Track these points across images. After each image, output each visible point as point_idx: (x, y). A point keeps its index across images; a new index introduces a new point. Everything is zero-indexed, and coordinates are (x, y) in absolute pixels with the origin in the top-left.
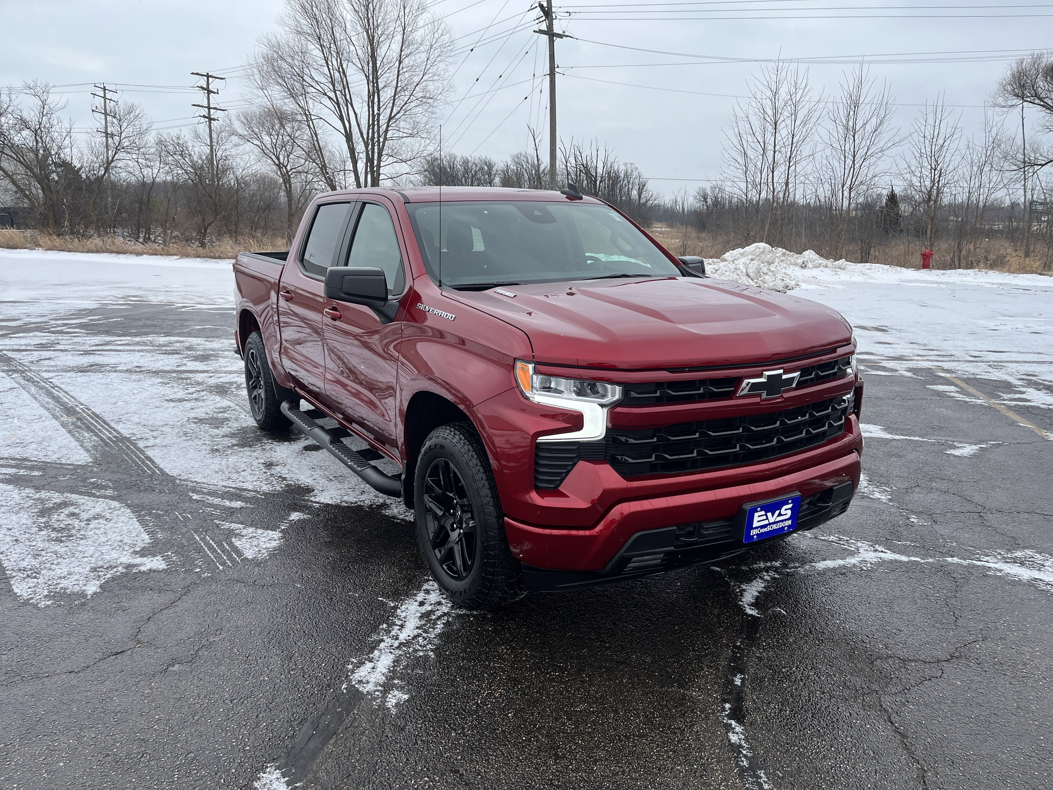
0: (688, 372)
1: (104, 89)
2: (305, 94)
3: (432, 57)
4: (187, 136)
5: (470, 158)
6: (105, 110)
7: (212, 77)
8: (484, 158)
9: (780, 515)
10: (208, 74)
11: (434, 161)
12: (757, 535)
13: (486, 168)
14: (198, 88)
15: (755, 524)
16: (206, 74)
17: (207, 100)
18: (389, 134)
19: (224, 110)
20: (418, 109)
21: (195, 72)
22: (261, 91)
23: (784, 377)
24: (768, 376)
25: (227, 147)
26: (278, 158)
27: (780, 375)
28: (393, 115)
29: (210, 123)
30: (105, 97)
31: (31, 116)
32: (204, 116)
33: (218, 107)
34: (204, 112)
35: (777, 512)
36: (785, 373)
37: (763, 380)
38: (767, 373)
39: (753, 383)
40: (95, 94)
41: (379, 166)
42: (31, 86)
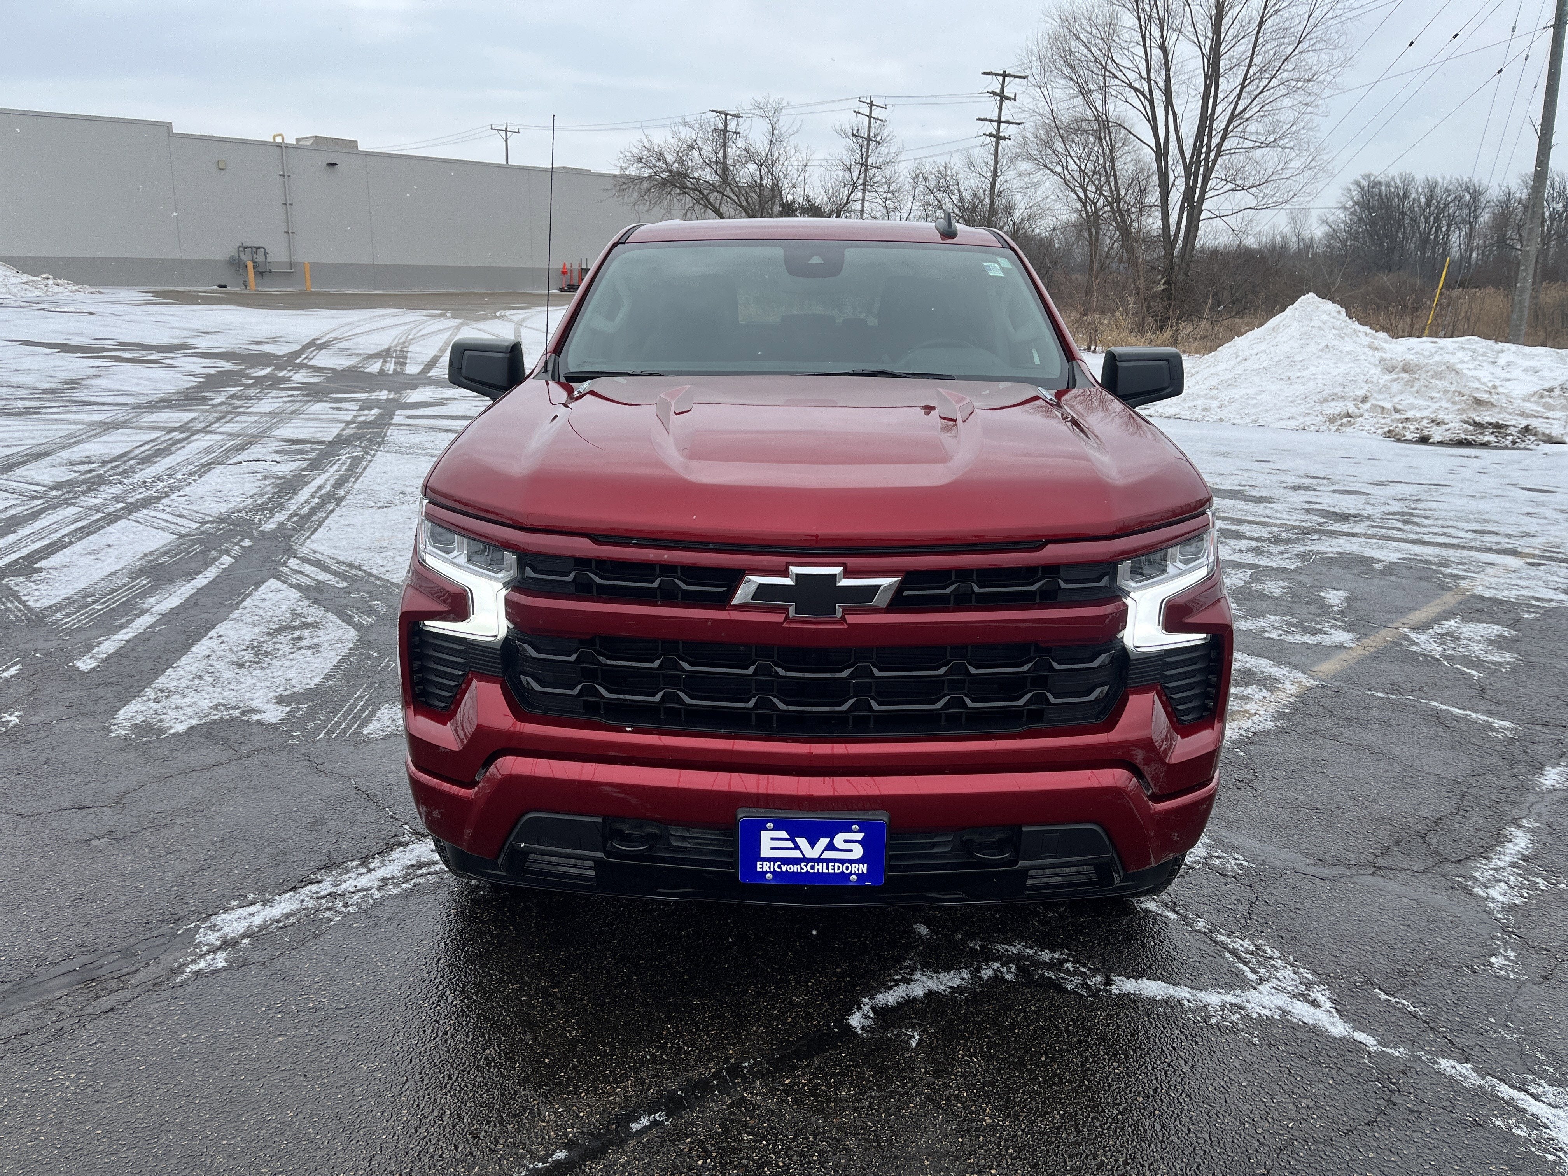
0: (636, 546)
1: (871, 104)
2: (1104, 89)
3: (1318, 11)
4: (957, 163)
5: (1440, 181)
6: (869, 135)
7: (1010, 76)
8: (1466, 179)
9: (831, 847)
10: (1005, 72)
11: (1373, 187)
12: (774, 873)
13: (1468, 197)
14: (989, 95)
15: (765, 852)
16: (1002, 72)
17: (997, 110)
18: (1226, 145)
19: (1019, 124)
20: (1286, 102)
21: (987, 71)
22: (1038, 89)
23: (844, 582)
24: (797, 575)
25: (1008, 178)
26: (1085, 191)
27: (834, 576)
28: (1237, 112)
29: (997, 143)
30: (870, 117)
31: (760, 145)
32: (991, 135)
33: (1011, 120)
34: (992, 128)
35: (823, 842)
36: (847, 574)
37: (788, 581)
38: (795, 570)
39: (760, 585)
40: (858, 113)
41: (1202, 198)
42: (761, 105)
